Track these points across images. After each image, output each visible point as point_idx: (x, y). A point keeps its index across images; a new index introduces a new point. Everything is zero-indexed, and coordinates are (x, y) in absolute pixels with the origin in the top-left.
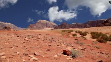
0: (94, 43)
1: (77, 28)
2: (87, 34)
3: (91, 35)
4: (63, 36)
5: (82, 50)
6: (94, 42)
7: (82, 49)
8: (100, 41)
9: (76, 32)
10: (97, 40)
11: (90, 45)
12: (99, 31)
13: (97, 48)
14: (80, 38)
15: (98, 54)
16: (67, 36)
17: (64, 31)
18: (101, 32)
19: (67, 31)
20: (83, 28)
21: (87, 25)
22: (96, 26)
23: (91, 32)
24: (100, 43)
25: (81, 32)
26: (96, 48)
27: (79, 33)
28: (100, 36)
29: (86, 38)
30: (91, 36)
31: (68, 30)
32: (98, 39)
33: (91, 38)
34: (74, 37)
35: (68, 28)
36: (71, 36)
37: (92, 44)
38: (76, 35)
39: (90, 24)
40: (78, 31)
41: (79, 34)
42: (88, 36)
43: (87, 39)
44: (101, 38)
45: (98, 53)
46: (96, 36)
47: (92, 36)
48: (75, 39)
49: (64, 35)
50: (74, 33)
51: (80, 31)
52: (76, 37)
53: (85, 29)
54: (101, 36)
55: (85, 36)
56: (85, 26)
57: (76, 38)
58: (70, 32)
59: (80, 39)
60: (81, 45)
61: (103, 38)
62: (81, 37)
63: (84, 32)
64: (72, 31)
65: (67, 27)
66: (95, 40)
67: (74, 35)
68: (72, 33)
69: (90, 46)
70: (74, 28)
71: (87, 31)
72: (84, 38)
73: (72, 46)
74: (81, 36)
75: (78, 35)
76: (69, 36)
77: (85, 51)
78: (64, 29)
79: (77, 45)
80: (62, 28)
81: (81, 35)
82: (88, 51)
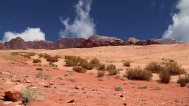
0: (68, 73)
1: (42, 48)
2: (59, 59)
3: (65, 61)
4: (13, 63)
5: (46, 87)
6: (68, 71)
7: (46, 85)
8: (78, 71)
9: (41, 56)
10: (73, 69)
11: (62, 77)
12: (77, 55)
13: (73, 81)
14: (46, 66)
15: (70, 91)
16: (22, 64)
17: (17, 54)
18: (79, 57)
19: (22, 54)
20: (53, 49)
21: (60, 44)
22: (73, 46)
23: (65, 56)
24: (77, 73)
25: (49, 56)
26: (71, 81)
27: (45, 58)
28: (77, 62)
29: (56, 66)
30: (65, 63)
31: (25, 53)
32: (75, 67)
33: (65, 66)
34: (36, 65)
35: (25, 49)
36: (30, 62)
37: (66, 75)
38: (40, 61)
39: (64, 43)
40: (43, 55)
41: (45, 60)
42: (61, 63)
43: (58, 68)
44: (80, 65)
45: (72, 88)
46: (72, 63)
47: (67, 63)
48: (38, 69)
49: (16, 62)
50: (36, 57)
51: (47, 54)
52: (40, 65)
53: (56, 50)
54: (79, 63)
55: (55, 63)
56: (57, 47)
57: (39, 67)
58: (28, 56)
59: (47, 68)
60: (45, 79)
61: (82, 66)
62: (48, 65)
63: (54, 56)
64: (33, 54)
65: (23, 47)
66: (71, 68)
67: (36, 61)
68: (32, 57)
69: (62, 79)
70: (37, 48)
71: (59, 55)
72: (53, 65)
73: (28, 81)
74: (48, 62)
75: (44, 62)
76: (26, 64)
77: (51, 89)
78: (16, 49)
79: (38, 80)
80: (12, 47)
81: (48, 60)
82: (55, 88)
